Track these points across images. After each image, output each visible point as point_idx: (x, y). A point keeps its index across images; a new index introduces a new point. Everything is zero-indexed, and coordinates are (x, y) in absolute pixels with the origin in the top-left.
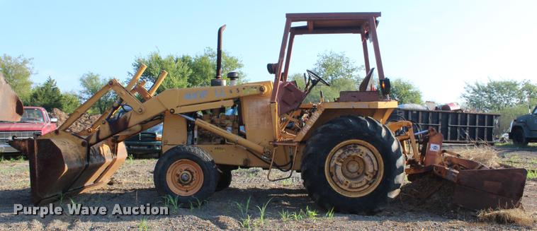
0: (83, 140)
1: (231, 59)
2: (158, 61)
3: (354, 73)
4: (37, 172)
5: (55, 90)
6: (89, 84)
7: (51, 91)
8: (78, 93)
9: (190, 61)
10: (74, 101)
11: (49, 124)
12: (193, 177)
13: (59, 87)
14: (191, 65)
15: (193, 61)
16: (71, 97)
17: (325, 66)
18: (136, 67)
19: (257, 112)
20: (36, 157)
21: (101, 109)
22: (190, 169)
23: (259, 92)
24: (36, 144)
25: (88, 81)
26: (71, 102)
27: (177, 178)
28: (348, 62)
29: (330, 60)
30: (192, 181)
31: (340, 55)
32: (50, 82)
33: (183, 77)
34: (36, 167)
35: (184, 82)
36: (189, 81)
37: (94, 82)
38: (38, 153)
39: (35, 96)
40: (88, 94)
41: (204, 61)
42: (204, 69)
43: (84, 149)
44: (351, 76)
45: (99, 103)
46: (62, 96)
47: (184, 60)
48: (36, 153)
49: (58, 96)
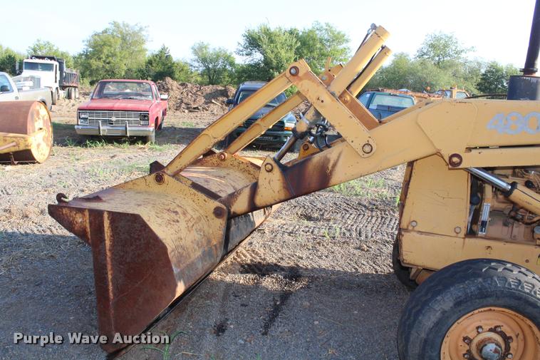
0: (217, 204)
1: (339, 33)
2: (267, 33)
3: (463, 55)
4: (111, 288)
5: (168, 57)
6: (200, 54)
7: (164, 58)
8: (189, 61)
9: (297, 34)
10: (185, 68)
11: (159, 101)
13: (172, 55)
14: (298, 38)
15: (301, 34)
16: (182, 64)
17: (432, 46)
18: (245, 38)
20: (108, 254)
21: (210, 77)
22: (505, 328)
24: (107, 223)
25: (199, 51)
26: (182, 70)
28: (457, 43)
29: (439, 39)
31: (449, 35)
32: (163, 50)
33: (291, 49)
34: (110, 277)
35: (292, 55)
36: (296, 54)
37: (205, 51)
38: (113, 246)
39: (150, 62)
40: (198, 62)
41: (311, 35)
42: (311, 42)
43: (220, 223)
44: (460, 58)
45: (209, 72)
46: (174, 64)
47: (291, 33)
48: (108, 243)
49: (171, 63)
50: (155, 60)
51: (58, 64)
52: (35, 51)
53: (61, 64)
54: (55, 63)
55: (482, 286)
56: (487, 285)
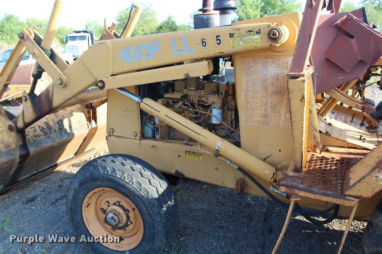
0: (9, 123)
7: (171, 23)
12: (128, 218)
16: (184, 26)
19: (265, 88)
22: (123, 203)
23: (266, 43)
27: (103, 216)
30: (127, 225)
32: (170, 17)
39: (161, 27)
43: (13, 134)
49: (175, 26)
50: (164, 26)
51: (89, 35)
52: (86, 27)
53: (92, 35)
54: (88, 35)
55: (93, 172)
56: (95, 172)
